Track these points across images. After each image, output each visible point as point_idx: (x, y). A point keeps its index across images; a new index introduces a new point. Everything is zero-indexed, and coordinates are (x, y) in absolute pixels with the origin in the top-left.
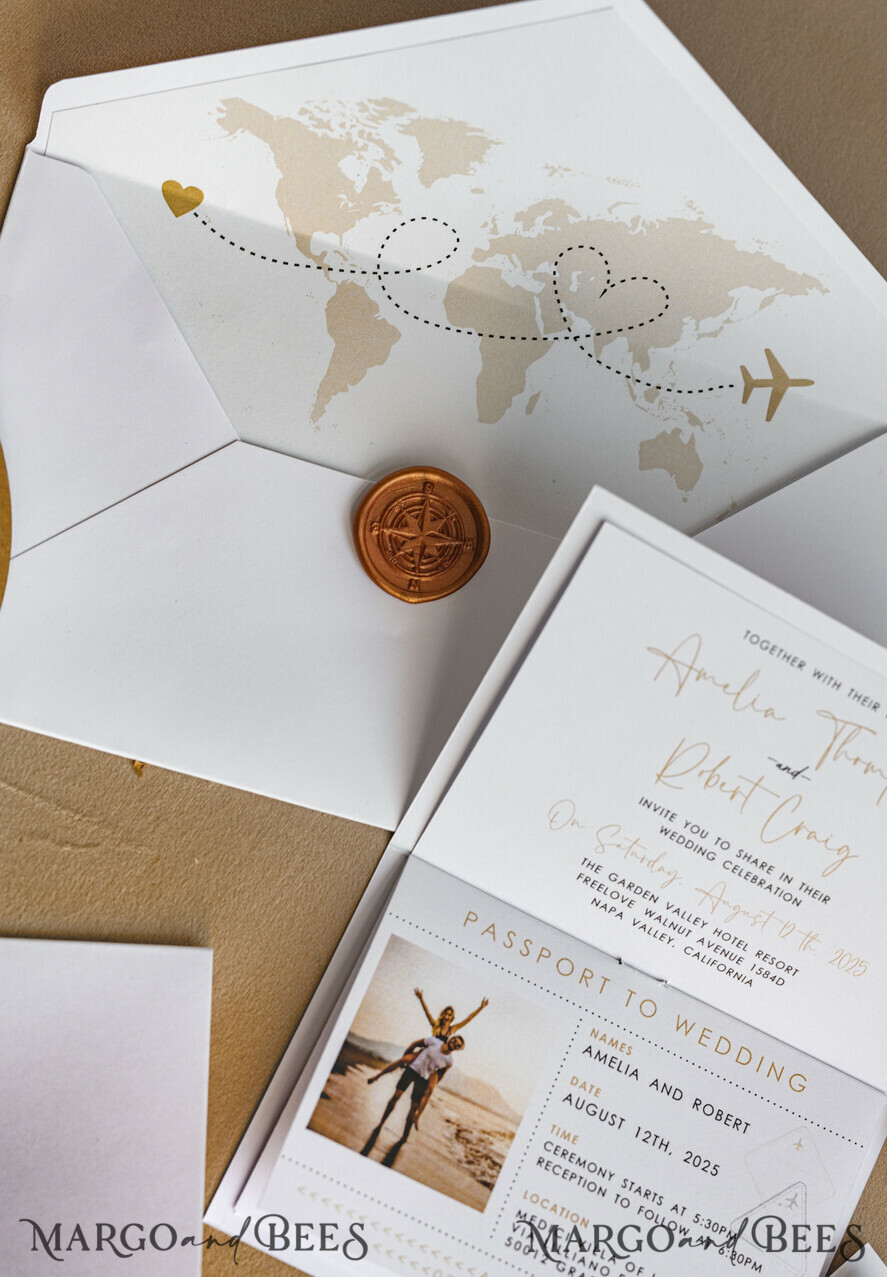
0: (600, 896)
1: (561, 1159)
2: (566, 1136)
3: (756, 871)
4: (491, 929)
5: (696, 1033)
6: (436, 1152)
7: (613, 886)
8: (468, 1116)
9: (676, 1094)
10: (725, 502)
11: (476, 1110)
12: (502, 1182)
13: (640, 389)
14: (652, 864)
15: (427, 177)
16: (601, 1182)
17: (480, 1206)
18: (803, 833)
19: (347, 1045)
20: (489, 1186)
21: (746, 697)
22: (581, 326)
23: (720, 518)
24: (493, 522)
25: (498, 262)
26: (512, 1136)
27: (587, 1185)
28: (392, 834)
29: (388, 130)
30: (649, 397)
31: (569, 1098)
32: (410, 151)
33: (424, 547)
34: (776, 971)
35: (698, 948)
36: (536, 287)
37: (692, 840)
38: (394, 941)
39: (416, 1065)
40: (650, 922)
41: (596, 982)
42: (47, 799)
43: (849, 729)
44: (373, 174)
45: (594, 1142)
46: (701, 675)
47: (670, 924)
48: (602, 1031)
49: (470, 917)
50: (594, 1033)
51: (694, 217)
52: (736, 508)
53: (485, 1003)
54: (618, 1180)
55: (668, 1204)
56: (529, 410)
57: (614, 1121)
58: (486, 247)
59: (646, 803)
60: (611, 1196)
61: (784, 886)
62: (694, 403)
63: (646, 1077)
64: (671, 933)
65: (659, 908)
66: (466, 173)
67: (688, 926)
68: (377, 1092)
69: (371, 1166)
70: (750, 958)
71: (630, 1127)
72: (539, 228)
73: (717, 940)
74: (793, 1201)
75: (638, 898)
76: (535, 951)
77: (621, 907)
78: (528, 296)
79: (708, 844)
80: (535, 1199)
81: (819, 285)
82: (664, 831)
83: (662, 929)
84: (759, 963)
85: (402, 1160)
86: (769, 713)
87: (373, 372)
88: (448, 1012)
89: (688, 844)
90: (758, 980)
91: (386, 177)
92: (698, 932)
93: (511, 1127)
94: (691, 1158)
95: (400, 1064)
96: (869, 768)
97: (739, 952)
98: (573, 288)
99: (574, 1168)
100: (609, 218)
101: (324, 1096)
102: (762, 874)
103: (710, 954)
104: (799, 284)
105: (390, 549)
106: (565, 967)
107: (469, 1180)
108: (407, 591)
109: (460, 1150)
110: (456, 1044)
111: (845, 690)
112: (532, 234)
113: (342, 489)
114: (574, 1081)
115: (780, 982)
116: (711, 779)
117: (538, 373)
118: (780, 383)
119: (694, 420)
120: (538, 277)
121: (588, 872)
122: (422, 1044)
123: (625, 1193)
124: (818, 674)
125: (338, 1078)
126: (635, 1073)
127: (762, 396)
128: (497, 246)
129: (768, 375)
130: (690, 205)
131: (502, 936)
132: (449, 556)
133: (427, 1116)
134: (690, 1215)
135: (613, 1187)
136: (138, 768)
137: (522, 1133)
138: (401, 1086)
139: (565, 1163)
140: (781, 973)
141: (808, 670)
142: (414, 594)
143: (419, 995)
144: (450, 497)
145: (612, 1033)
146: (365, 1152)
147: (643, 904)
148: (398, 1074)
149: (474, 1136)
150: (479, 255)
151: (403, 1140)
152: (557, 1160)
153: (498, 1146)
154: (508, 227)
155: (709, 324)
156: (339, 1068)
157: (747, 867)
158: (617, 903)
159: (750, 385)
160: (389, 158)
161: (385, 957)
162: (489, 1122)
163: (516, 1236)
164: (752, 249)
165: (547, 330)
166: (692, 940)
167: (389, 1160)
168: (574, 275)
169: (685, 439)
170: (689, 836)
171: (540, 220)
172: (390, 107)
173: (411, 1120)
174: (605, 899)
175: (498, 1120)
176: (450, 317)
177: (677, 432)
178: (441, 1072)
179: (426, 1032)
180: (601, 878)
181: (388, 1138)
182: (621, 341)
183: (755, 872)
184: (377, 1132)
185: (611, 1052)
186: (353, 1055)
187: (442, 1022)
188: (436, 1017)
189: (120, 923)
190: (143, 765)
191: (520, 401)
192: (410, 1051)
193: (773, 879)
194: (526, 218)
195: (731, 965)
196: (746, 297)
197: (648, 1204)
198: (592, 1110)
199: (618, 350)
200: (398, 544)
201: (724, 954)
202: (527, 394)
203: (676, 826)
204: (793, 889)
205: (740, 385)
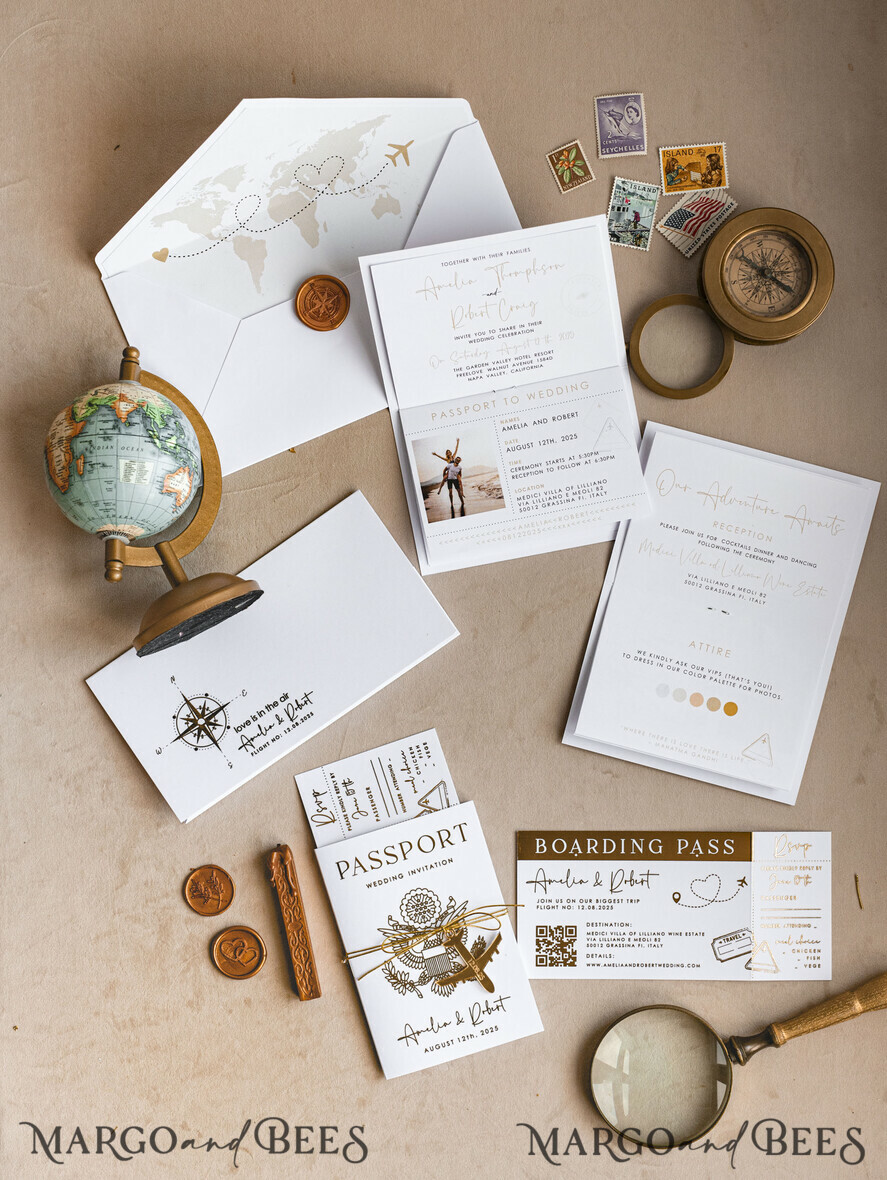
0: (469, 377)
1: (520, 471)
2: (516, 463)
3: (510, 331)
4: (443, 414)
5: (537, 396)
6: (477, 500)
7: (471, 371)
8: (478, 481)
9: (544, 421)
10: (415, 207)
11: (479, 477)
12: (505, 493)
13: (357, 191)
14: (476, 354)
15: (232, 189)
16: (538, 469)
17: (504, 506)
18: (514, 309)
19: (422, 488)
20: (501, 497)
21: (459, 283)
22: (321, 187)
23: (417, 214)
24: (342, 279)
25: (277, 192)
26: (498, 476)
27: (535, 473)
28: (388, 408)
29: (208, 188)
30: (362, 192)
31: (508, 450)
32: (221, 188)
33: (326, 307)
34: (546, 356)
35: (515, 368)
36: (296, 188)
37: (481, 337)
38: (413, 442)
39: (450, 477)
40: (492, 372)
41: (491, 404)
42: (273, 482)
43: (499, 267)
44: (214, 201)
45: (526, 458)
46: (439, 287)
47: (498, 369)
48: (504, 418)
49: (434, 416)
50: (502, 422)
51: (326, 132)
52: (420, 206)
53: (458, 440)
54: (544, 464)
55: (567, 459)
56: (326, 230)
57: (529, 446)
58: (269, 191)
59: (458, 338)
60: (545, 471)
61: (524, 329)
62: (380, 181)
63: (530, 424)
64: (502, 370)
65: (491, 366)
66: (243, 179)
67: (505, 364)
68: (442, 496)
69: (458, 519)
70: (534, 359)
71: (536, 444)
72: (280, 175)
73: (518, 361)
74: (610, 426)
75: (482, 368)
76: (462, 410)
77: (479, 375)
78: (296, 193)
79: (488, 335)
80: (520, 490)
81: (386, 116)
82: (471, 342)
83: (498, 372)
84: (539, 358)
85: (467, 511)
86: (470, 282)
87: (266, 261)
88: (448, 452)
89: (482, 340)
90: (542, 363)
91: (219, 199)
92: (510, 364)
93: (495, 474)
94: (564, 439)
95: (444, 481)
96: (516, 274)
97: (529, 360)
98: (308, 179)
99: (526, 471)
100: (300, 154)
101: (427, 509)
102: (513, 331)
103: (520, 367)
104: (380, 121)
105: (316, 316)
106: (477, 408)
107: (493, 501)
108: (332, 326)
109: (483, 493)
110: (458, 461)
111: (487, 257)
112: (280, 177)
113: (286, 308)
114: (506, 443)
115: (551, 358)
116: (471, 315)
117: (319, 216)
118: (403, 149)
119: (383, 187)
120: (294, 185)
121: (459, 372)
122: (446, 469)
123: (549, 467)
124: (475, 259)
125: (427, 500)
126: (525, 425)
127: (400, 158)
128: (272, 190)
129: (397, 150)
130: (321, 130)
131: (448, 414)
132: (337, 303)
133: (466, 491)
134: (577, 457)
135: (544, 467)
136: (292, 450)
137: (501, 475)
138: (450, 487)
139: (522, 472)
140: (549, 355)
141: (471, 260)
142: (336, 324)
143: (434, 454)
144: (321, 283)
145: (508, 417)
146: (453, 517)
147: (485, 369)
148: (446, 484)
149: (485, 486)
150: (268, 195)
151: (463, 504)
152: (519, 472)
153: (495, 483)
154: (270, 182)
155: (362, 153)
156: (426, 496)
157: (506, 332)
158: (477, 375)
159: (393, 158)
160: (216, 194)
161: (414, 451)
162: (487, 477)
163: (522, 507)
164: (354, 125)
165: (311, 198)
166: (511, 367)
167: (463, 513)
168: (305, 176)
169: (385, 196)
170: (480, 337)
171: (278, 172)
172: (203, 182)
173: (461, 496)
174: (472, 377)
175: (489, 475)
176: (276, 221)
177: (381, 196)
178: (460, 473)
179: (446, 464)
180: (464, 371)
181: (457, 507)
182: (339, 180)
183: (511, 333)
184: (452, 507)
185: (512, 424)
186: (427, 490)
187: (448, 457)
188: (445, 457)
189: (325, 503)
190: (293, 449)
191: (321, 230)
192: (444, 474)
193: (518, 330)
194: (274, 174)
195: (530, 365)
196: (366, 138)
197: (560, 464)
198: (519, 448)
199: (340, 185)
200: (317, 312)
201: (524, 363)
202: (321, 225)
203: (473, 337)
204: (527, 327)
205: (390, 161)
